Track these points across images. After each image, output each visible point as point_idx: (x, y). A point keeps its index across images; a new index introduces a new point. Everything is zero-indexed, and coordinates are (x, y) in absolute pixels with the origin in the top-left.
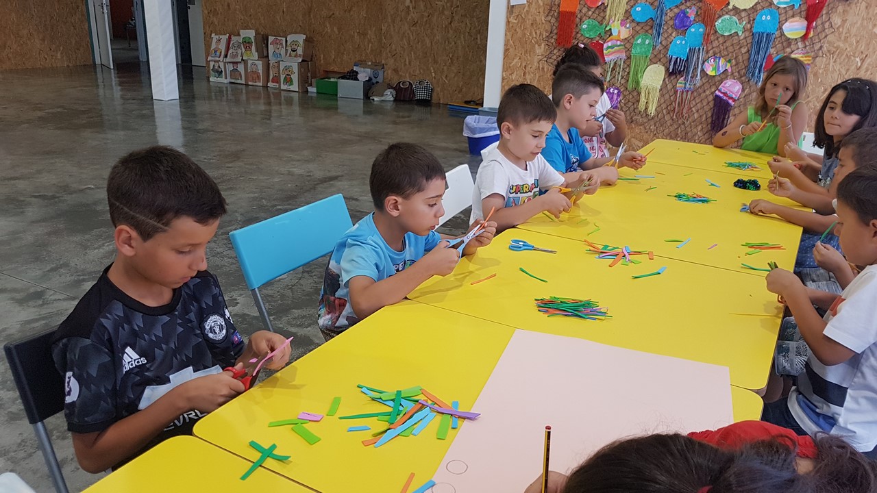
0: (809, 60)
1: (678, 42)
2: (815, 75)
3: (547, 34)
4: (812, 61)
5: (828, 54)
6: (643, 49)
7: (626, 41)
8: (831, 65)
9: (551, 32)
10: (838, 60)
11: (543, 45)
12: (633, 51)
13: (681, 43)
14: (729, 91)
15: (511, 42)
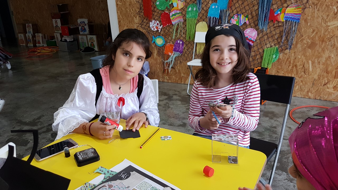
0: (300, 11)
1: (213, 7)
2: (306, 21)
3: (139, 10)
4: (302, 11)
5: (313, 6)
6: (193, 14)
7: (183, 10)
8: (316, 13)
9: (141, 9)
10: (320, 9)
11: (137, 17)
12: (187, 16)
13: (215, 7)
14: (249, 36)
15: (121, 17)
